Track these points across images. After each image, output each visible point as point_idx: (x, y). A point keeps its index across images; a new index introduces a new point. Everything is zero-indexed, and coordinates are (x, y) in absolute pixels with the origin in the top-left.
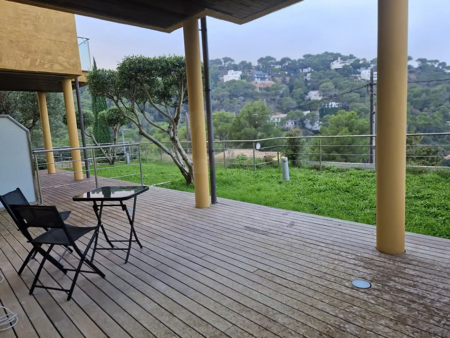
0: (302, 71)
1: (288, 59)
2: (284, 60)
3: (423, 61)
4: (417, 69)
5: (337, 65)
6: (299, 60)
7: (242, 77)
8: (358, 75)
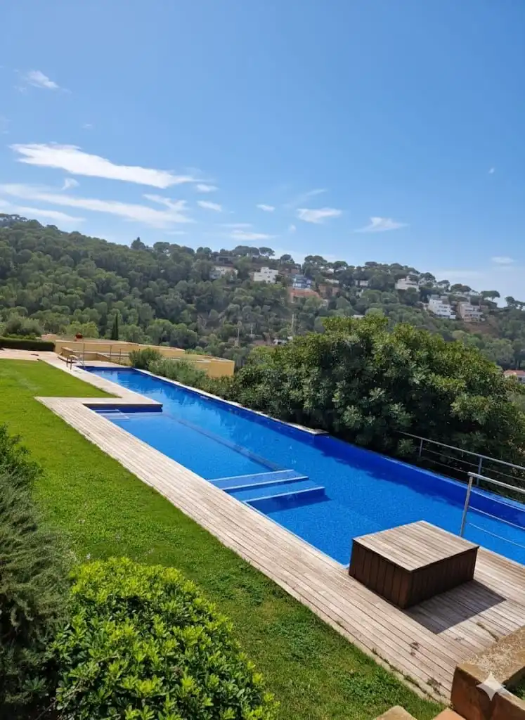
0: (359, 283)
1: (344, 264)
2: (338, 265)
3: (510, 300)
4: (501, 310)
5: (402, 285)
6: (359, 268)
7: (278, 279)
8: (424, 304)
